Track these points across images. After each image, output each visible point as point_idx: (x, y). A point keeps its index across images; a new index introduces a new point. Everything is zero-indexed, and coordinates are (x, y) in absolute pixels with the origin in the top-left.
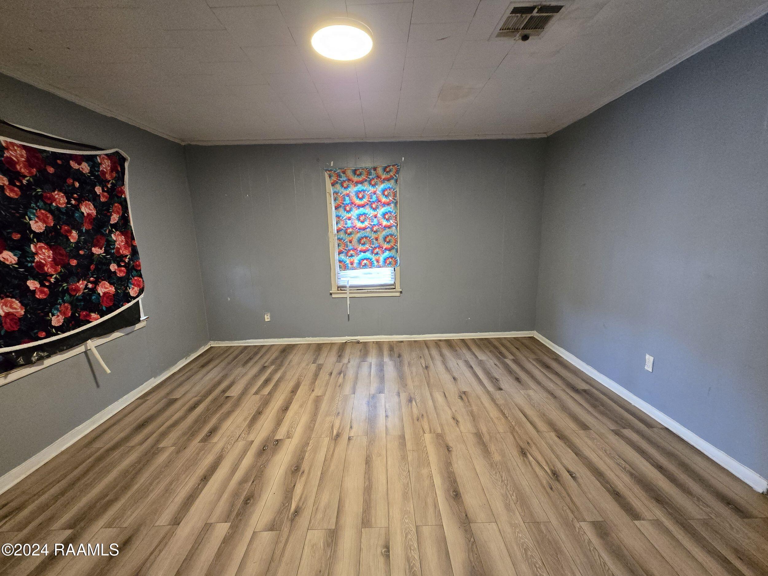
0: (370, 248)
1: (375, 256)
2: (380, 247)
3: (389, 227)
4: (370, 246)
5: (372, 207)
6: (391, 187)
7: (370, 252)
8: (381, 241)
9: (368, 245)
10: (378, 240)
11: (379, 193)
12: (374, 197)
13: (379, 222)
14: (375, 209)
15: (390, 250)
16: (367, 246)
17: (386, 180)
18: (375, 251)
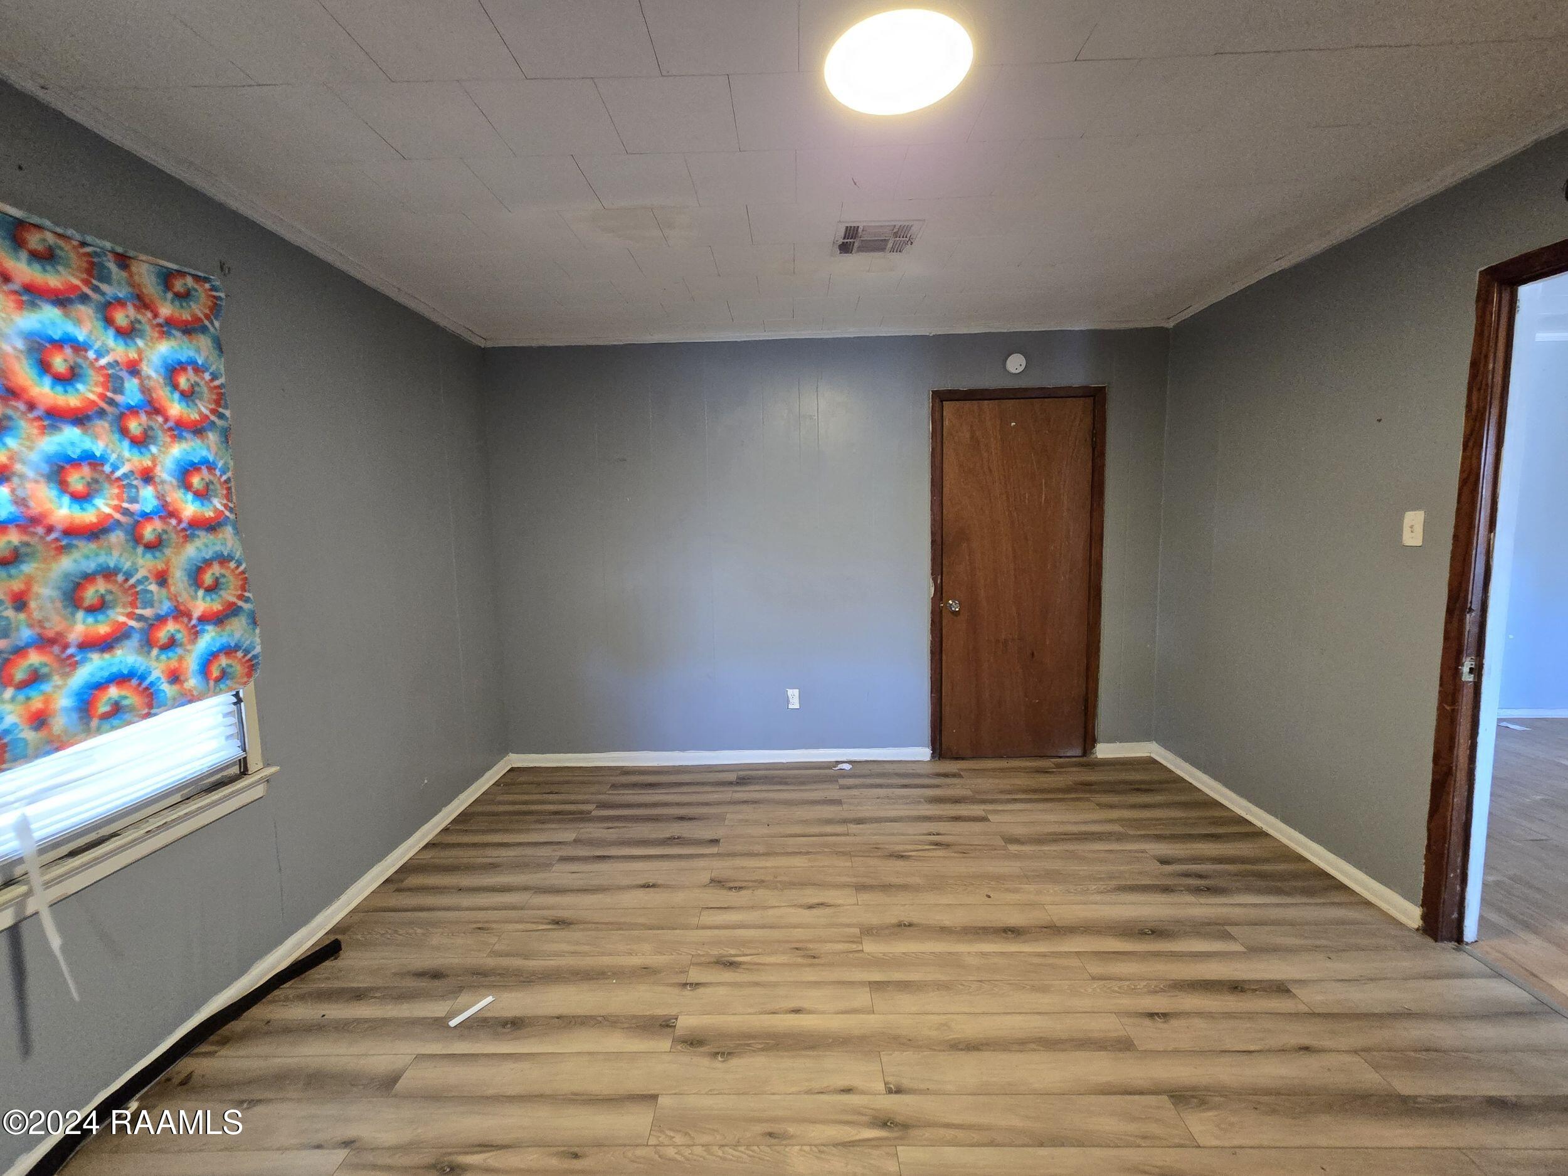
0: (132, 623)
1: (163, 657)
2: (180, 613)
3: (211, 526)
4: (130, 616)
5: (124, 432)
6: (200, 362)
7: (134, 641)
8: (181, 585)
9: (119, 610)
10: (170, 581)
11: (153, 374)
12: (132, 385)
13: (164, 505)
14: (140, 442)
15: (218, 619)
16: (118, 615)
17: (179, 330)
18: (163, 635)
